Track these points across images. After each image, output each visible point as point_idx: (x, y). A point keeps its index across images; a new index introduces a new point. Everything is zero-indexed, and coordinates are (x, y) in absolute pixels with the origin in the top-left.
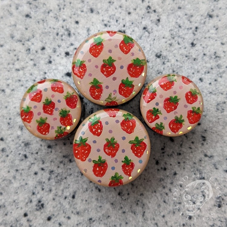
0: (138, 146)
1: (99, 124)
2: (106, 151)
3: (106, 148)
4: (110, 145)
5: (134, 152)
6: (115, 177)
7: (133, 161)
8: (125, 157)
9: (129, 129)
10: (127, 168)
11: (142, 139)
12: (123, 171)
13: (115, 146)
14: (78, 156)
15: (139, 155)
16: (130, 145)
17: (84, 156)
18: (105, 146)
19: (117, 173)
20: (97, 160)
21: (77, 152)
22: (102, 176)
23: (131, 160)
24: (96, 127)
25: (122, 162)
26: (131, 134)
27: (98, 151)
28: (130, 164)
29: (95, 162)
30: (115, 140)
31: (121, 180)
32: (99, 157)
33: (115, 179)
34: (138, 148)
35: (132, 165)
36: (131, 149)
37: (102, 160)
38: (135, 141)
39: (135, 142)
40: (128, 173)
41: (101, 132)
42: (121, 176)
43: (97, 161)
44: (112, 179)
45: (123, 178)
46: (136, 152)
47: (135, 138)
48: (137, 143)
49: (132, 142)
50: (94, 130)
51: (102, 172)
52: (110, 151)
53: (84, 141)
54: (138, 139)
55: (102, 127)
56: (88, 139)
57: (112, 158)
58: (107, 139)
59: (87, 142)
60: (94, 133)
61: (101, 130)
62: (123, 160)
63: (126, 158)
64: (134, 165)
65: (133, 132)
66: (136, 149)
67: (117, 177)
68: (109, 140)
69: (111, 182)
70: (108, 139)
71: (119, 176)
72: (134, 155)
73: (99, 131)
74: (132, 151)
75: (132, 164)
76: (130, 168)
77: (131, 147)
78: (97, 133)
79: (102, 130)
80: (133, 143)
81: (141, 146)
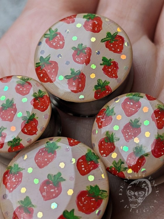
0: (113, 42)
1: (58, 36)
2: (77, 60)
3: (76, 57)
4: (79, 52)
5: (111, 50)
6: (99, 85)
7: (113, 59)
8: (102, 59)
9: (96, 28)
10: (110, 70)
11: (116, 33)
12: (106, 74)
13: (86, 51)
14: (46, 79)
15: (119, 50)
16: (104, 44)
17: (53, 76)
18: (74, 56)
19: (100, 80)
20: (70, 74)
21: (42, 75)
22: (82, 90)
23: (110, 59)
24: (56, 40)
25: (101, 64)
26: (100, 32)
27: (68, 63)
28: (112, 64)
29: (67, 77)
30: (83, 46)
31: (108, 85)
32: (71, 69)
33: (100, 87)
34: (113, 44)
35: (115, 65)
36: (106, 47)
37: (75, 72)
38: (107, 37)
39: (108, 39)
40: (114, 75)
41: (64, 43)
42: (105, 81)
43: (70, 76)
44: (96, 89)
45: (109, 83)
46: (113, 49)
47: (106, 35)
48: (110, 38)
49: (104, 40)
50: (54, 44)
51: (80, 86)
52: (82, 59)
53: (46, 60)
54: (111, 34)
55: (63, 37)
56: (51, 56)
57: (86, 65)
58: (73, 48)
59: (50, 60)
60: (56, 47)
61: (62, 41)
62: (102, 62)
63: (104, 59)
64: (116, 64)
65: (102, 29)
66: (112, 45)
67: (102, 84)
68: (77, 48)
69: (95, 93)
70: (75, 47)
71: (103, 82)
72: (113, 52)
73: (61, 43)
74: (108, 49)
75: (114, 63)
76: (113, 69)
77: (105, 46)
78: (59, 45)
79: (64, 40)
80: (106, 41)
81: (117, 41)
